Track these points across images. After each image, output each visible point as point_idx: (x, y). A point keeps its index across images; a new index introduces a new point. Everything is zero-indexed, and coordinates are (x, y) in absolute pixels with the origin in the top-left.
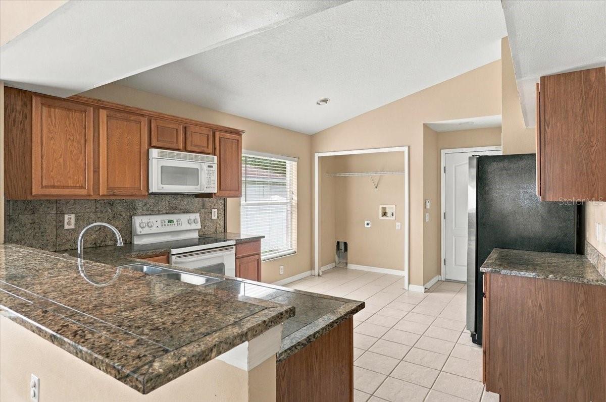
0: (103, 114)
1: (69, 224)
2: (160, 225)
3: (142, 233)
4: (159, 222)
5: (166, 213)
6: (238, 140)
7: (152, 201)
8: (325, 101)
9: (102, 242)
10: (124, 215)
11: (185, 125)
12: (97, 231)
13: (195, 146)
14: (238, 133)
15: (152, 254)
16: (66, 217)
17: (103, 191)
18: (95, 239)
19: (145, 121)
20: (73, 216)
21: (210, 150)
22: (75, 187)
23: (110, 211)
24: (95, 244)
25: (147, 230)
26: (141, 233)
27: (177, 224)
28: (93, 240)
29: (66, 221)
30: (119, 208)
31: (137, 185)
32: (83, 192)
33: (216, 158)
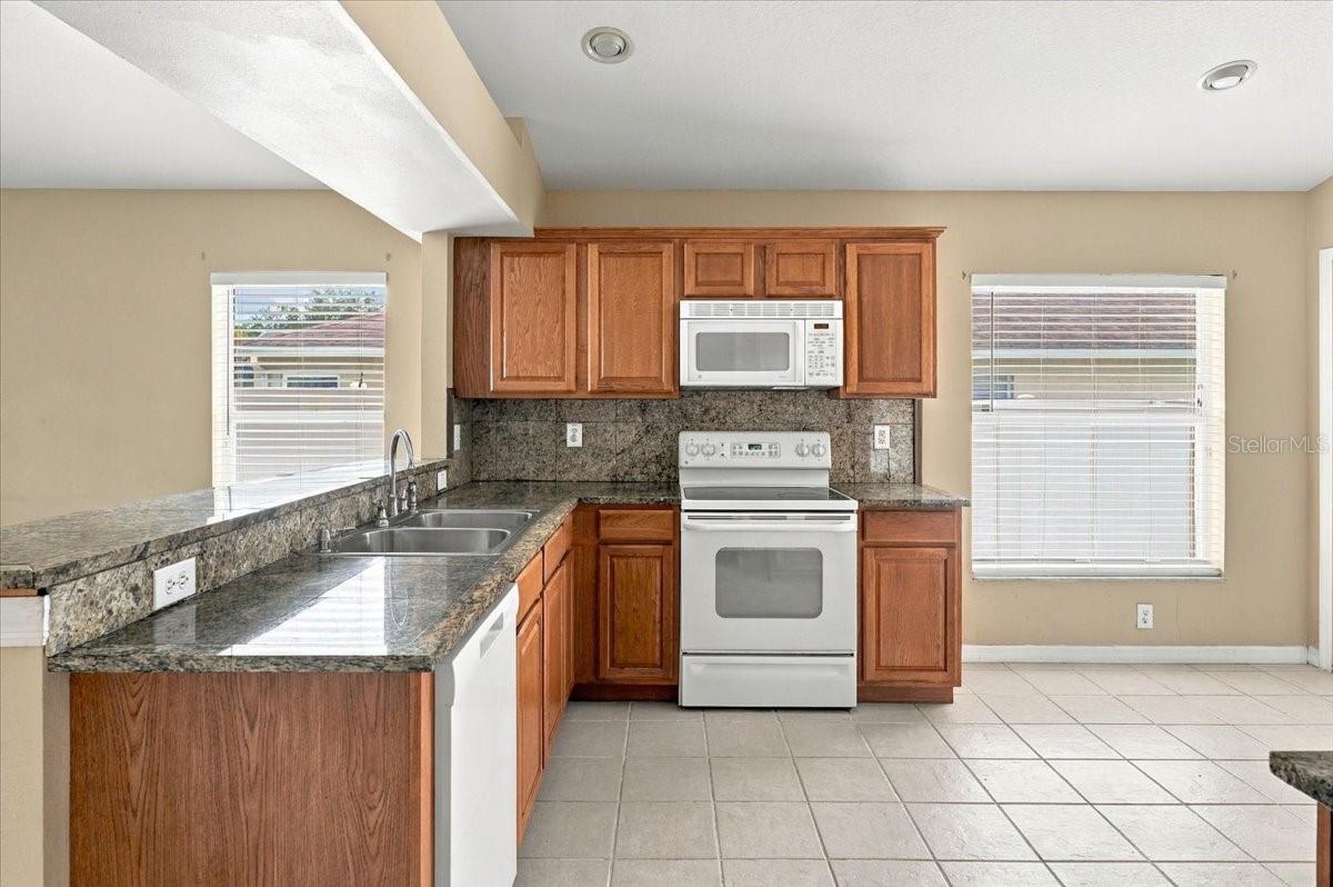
0: (593, 251)
1: (574, 440)
2: (727, 452)
3: (690, 465)
4: (727, 446)
5: (754, 430)
6: (920, 255)
7: (722, 404)
8: (1237, 70)
9: (626, 474)
10: (666, 429)
11: (763, 242)
12: (617, 454)
13: (787, 283)
14: (926, 236)
15: (638, 502)
16: (570, 427)
17: (591, 383)
18: (614, 469)
19: (668, 250)
20: (579, 427)
21: (831, 288)
22: (547, 378)
23: (640, 420)
24: (615, 476)
25: (700, 461)
26: (688, 465)
27: (770, 453)
28: (612, 468)
29: (569, 434)
30: (658, 416)
31: (653, 374)
32: (561, 386)
33: (838, 305)
